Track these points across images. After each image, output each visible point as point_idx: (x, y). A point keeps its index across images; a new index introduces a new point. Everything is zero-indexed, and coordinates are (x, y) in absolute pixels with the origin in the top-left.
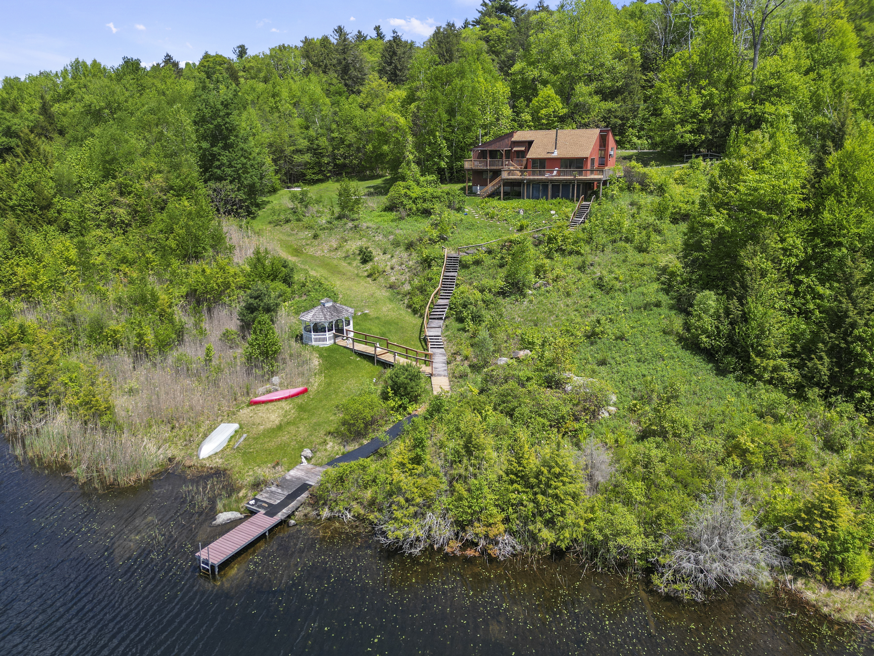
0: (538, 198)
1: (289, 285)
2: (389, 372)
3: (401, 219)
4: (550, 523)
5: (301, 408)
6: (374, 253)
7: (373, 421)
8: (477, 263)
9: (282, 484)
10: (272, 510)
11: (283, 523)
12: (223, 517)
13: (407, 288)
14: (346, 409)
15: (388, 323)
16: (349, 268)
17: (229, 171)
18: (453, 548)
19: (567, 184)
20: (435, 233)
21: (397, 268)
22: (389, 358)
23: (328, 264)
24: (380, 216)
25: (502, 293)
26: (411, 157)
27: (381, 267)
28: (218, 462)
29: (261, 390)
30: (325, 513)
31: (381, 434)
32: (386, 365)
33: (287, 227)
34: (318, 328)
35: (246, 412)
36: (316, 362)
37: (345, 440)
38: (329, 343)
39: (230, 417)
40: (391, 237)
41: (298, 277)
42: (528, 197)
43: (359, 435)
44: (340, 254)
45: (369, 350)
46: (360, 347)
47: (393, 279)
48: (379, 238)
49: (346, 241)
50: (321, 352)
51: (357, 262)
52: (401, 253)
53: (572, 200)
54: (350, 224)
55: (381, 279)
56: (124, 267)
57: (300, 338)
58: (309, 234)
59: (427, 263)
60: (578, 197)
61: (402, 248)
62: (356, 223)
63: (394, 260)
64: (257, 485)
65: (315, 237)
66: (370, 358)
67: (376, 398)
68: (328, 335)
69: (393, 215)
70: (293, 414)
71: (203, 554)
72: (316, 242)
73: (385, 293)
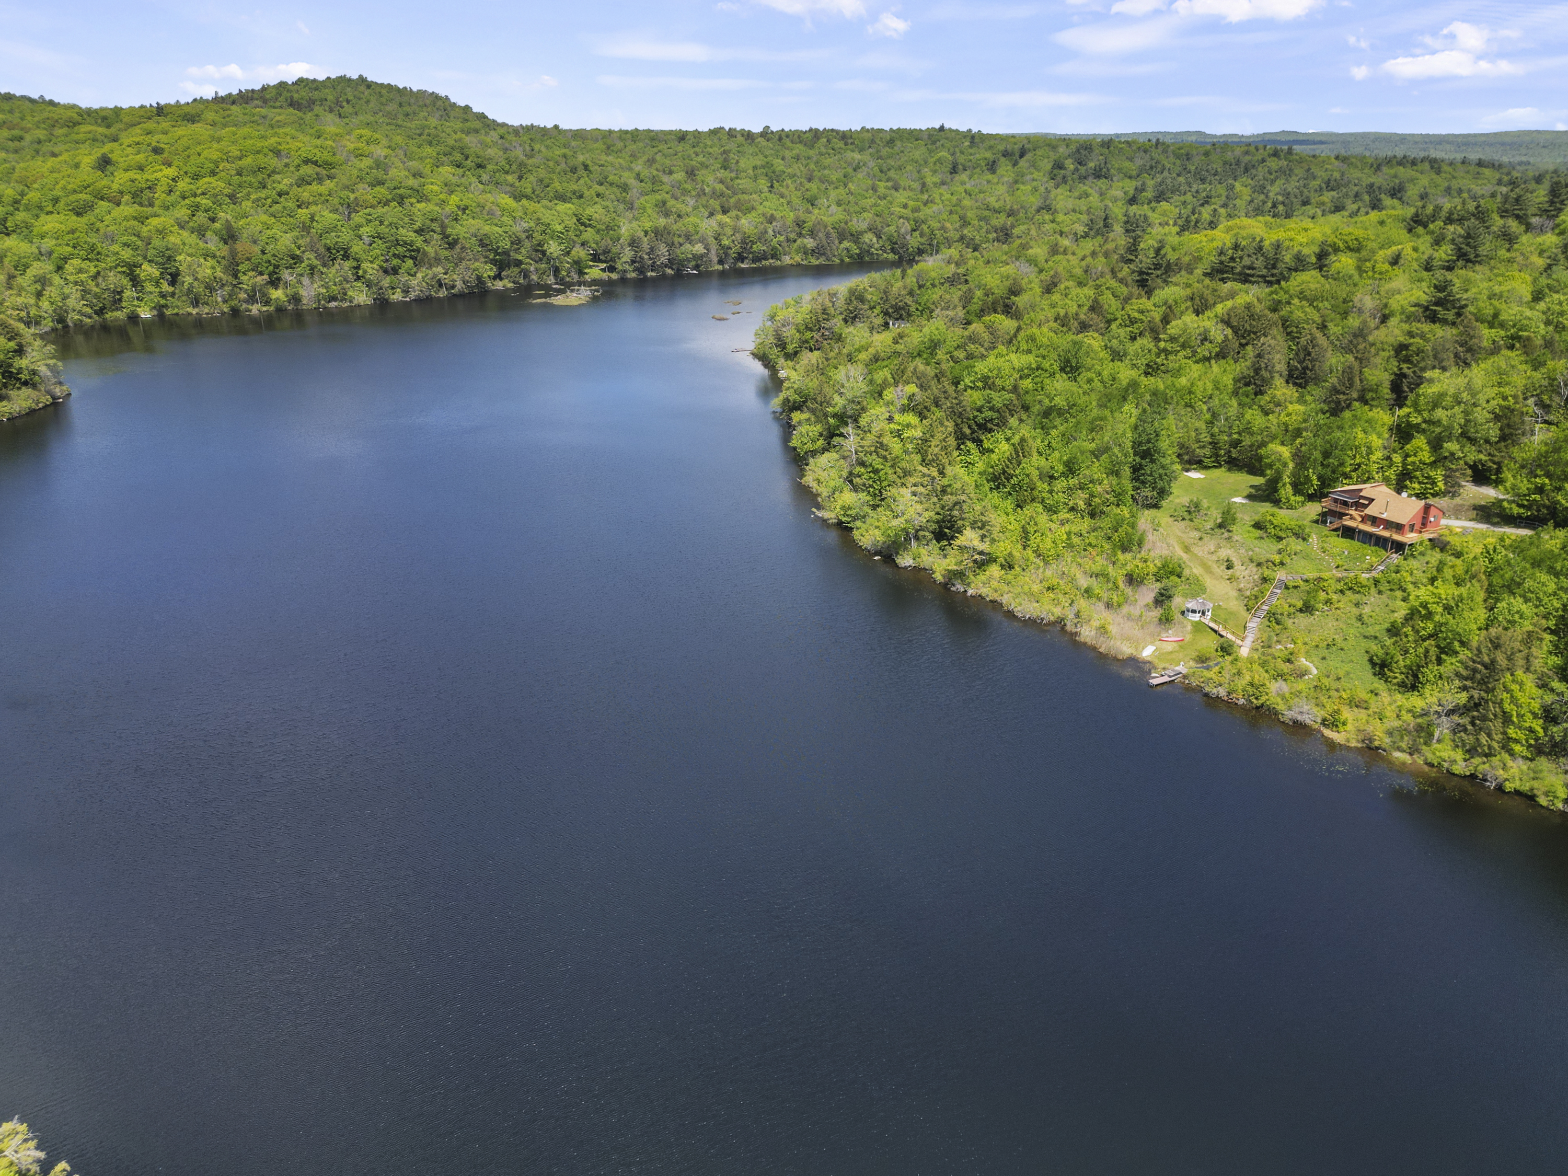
0: (1365, 543)
1: (1180, 577)
2: (1222, 639)
3: (1262, 538)
4: (1257, 698)
5: (1181, 647)
6: (1236, 563)
7: (1209, 658)
8: (1295, 587)
9: (1173, 670)
10: (1170, 677)
11: (1173, 681)
12: (1153, 675)
13: (1248, 593)
14: (1200, 652)
15: (1231, 613)
16: (1218, 570)
17: (1149, 478)
18: (1226, 699)
19: (1386, 540)
20: (1277, 558)
21: (1247, 578)
22: (1224, 633)
23: (1205, 564)
24: (1249, 532)
25: (1301, 611)
26: (1288, 480)
27: (1238, 574)
28: (1149, 659)
29: (1164, 635)
30: (1187, 682)
31: (1211, 664)
32: (1222, 636)
33: (1183, 524)
34: (1194, 611)
35: (1158, 643)
36: (1189, 628)
37: (1197, 662)
38: (1197, 619)
39: (1152, 643)
40: (1251, 553)
41: (1186, 572)
42: (1358, 540)
43: (1203, 662)
44: (1214, 558)
45: (1215, 627)
46: (1212, 625)
47: (1242, 585)
48: (1242, 551)
49: (1220, 548)
50: (1192, 622)
51: (1224, 567)
52: (1253, 568)
53: (1386, 551)
54: (1226, 535)
55: (1235, 583)
56: (1089, 548)
57: (1183, 613)
58: (1197, 534)
59: (1265, 580)
60: (1391, 549)
61: (1255, 564)
62: (1230, 534)
63: (1247, 572)
64: (1164, 669)
65: (1201, 539)
66: (1216, 631)
67: (1213, 651)
68: (1198, 615)
69: (1259, 533)
70: (1177, 648)
71: (1151, 681)
72: (1200, 543)
73: (1234, 594)
